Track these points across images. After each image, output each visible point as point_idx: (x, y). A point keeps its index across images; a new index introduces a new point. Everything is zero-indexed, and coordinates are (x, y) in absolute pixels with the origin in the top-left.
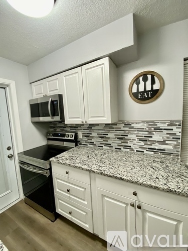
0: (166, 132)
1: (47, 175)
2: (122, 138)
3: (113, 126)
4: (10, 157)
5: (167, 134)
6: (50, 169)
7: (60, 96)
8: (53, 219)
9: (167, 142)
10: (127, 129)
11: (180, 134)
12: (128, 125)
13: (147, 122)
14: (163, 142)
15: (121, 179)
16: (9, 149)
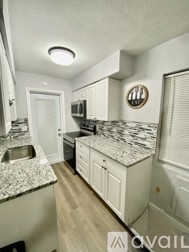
0: (147, 131)
1: (73, 147)
2: (120, 133)
3: (116, 124)
4: (59, 135)
5: (148, 133)
6: (75, 144)
7: (85, 102)
8: (74, 173)
9: (147, 139)
10: (124, 126)
11: (156, 134)
12: (124, 123)
13: (136, 122)
14: (145, 139)
15: (100, 152)
16: (59, 130)
